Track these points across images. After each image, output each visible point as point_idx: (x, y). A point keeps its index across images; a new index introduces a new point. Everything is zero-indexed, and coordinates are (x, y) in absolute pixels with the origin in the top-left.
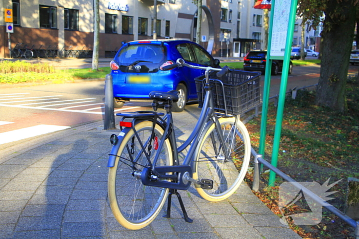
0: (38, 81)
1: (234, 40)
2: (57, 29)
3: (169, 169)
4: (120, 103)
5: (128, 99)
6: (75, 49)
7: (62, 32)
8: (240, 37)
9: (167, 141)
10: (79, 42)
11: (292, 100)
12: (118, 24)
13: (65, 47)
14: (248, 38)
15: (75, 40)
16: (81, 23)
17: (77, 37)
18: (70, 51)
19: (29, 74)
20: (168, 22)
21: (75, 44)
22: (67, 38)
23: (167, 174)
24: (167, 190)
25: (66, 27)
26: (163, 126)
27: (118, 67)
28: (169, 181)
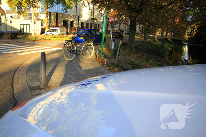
0: (61, 40)
1: (118, 30)
2: (68, 27)
3: (75, 51)
4: (78, 44)
5: (80, 43)
6: (73, 32)
7: (69, 27)
8: (120, 29)
9: (75, 46)
10: (74, 30)
12: (85, 25)
13: (70, 31)
15: (73, 30)
16: (74, 25)
17: (73, 29)
18: (71, 33)
19: (58, 38)
20: (99, 25)
21: (73, 31)
22: (70, 29)
24: (75, 55)
25: (70, 26)
27: (77, 35)
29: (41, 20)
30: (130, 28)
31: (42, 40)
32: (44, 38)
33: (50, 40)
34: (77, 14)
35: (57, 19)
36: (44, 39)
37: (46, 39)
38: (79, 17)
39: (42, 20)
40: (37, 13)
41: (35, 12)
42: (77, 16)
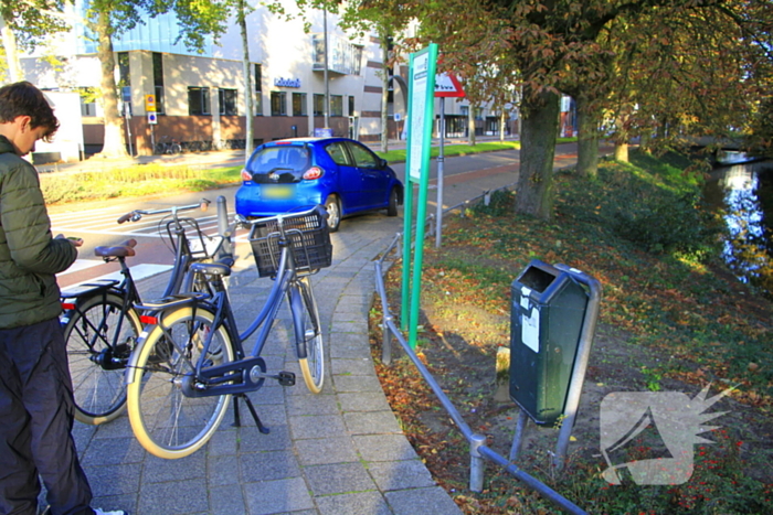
2: (210, 116)
3: (228, 368)
8: (446, 112)
11: (484, 207)
14: (455, 113)
20: (351, 99)
23: (226, 375)
24: (228, 396)
25: (221, 111)
26: (212, 310)
27: (251, 177)
28: (230, 383)
29: (81, 88)
30: (524, 120)
31: (69, 201)
32: (81, 189)
33: (113, 196)
34: (247, 57)
35: (159, 81)
36: (83, 194)
37: (94, 192)
38: (258, 67)
39: (86, 88)
40: (58, 58)
41: (50, 55)
42: (249, 65)
